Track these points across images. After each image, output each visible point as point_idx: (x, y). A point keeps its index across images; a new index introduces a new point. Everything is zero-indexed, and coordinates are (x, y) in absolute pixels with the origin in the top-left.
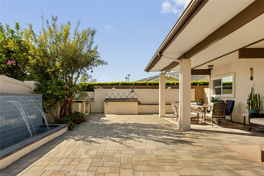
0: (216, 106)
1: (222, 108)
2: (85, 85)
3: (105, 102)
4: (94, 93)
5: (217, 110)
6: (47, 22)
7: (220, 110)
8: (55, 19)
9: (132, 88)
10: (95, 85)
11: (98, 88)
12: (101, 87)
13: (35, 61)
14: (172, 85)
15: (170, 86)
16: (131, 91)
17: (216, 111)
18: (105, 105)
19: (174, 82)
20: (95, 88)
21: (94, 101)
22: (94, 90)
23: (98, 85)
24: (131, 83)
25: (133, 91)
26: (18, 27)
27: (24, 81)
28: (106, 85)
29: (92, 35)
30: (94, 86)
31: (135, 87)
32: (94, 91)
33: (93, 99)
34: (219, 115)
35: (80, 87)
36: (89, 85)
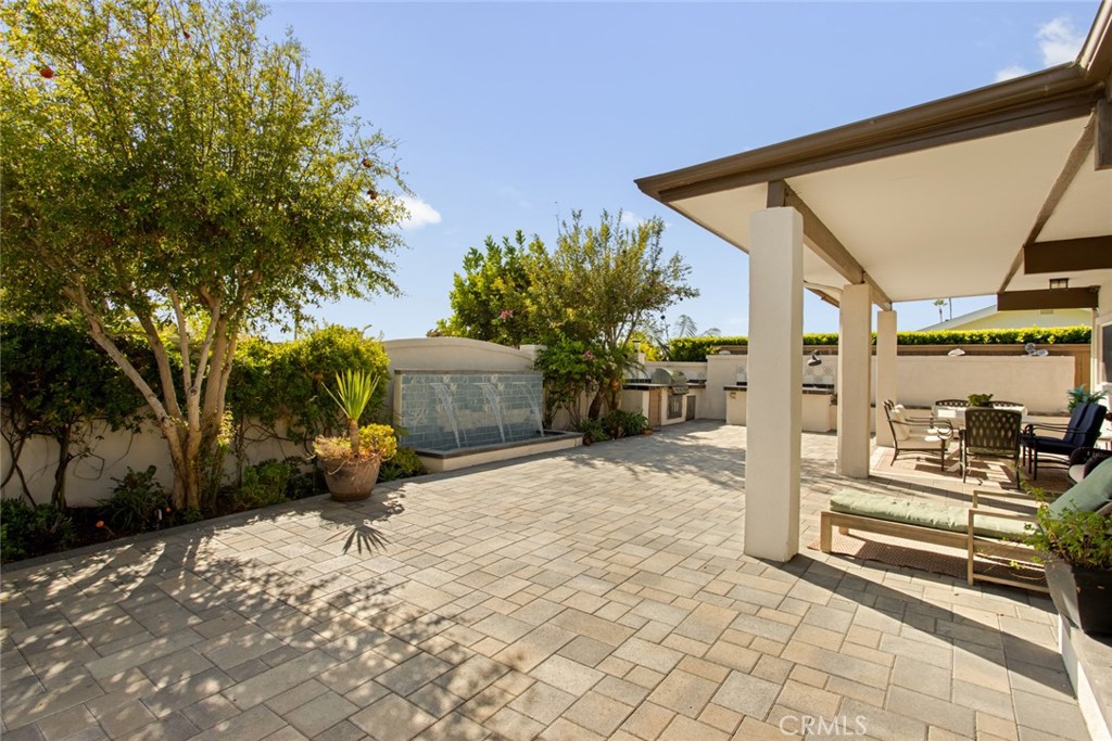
0: (974, 418)
1: (999, 425)
2: (684, 346)
3: (728, 392)
4: (706, 367)
5: (981, 431)
6: (564, 224)
7: (999, 432)
8: (577, 216)
9: (818, 354)
10: (710, 344)
11: (717, 352)
12: (726, 349)
13: (535, 307)
14: (973, 342)
15: (961, 348)
16: (811, 361)
17: (978, 433)
18: (729, 401)
19: (981, 331)
20: (709, 353)
21: (704, 387)
22: (707, 357)
23: (719, 343)
24: (817, 339)
25: (819, 363)
26: (520, 239)
27: (521, 346)
28: (740, 344)
29: (658, 233)
30: (709, 346)
31: (830, 350)
32: (706, 361)
33: (704, 381)
34: (988, 447)
35: (672, 348)
36: (694, 343)
